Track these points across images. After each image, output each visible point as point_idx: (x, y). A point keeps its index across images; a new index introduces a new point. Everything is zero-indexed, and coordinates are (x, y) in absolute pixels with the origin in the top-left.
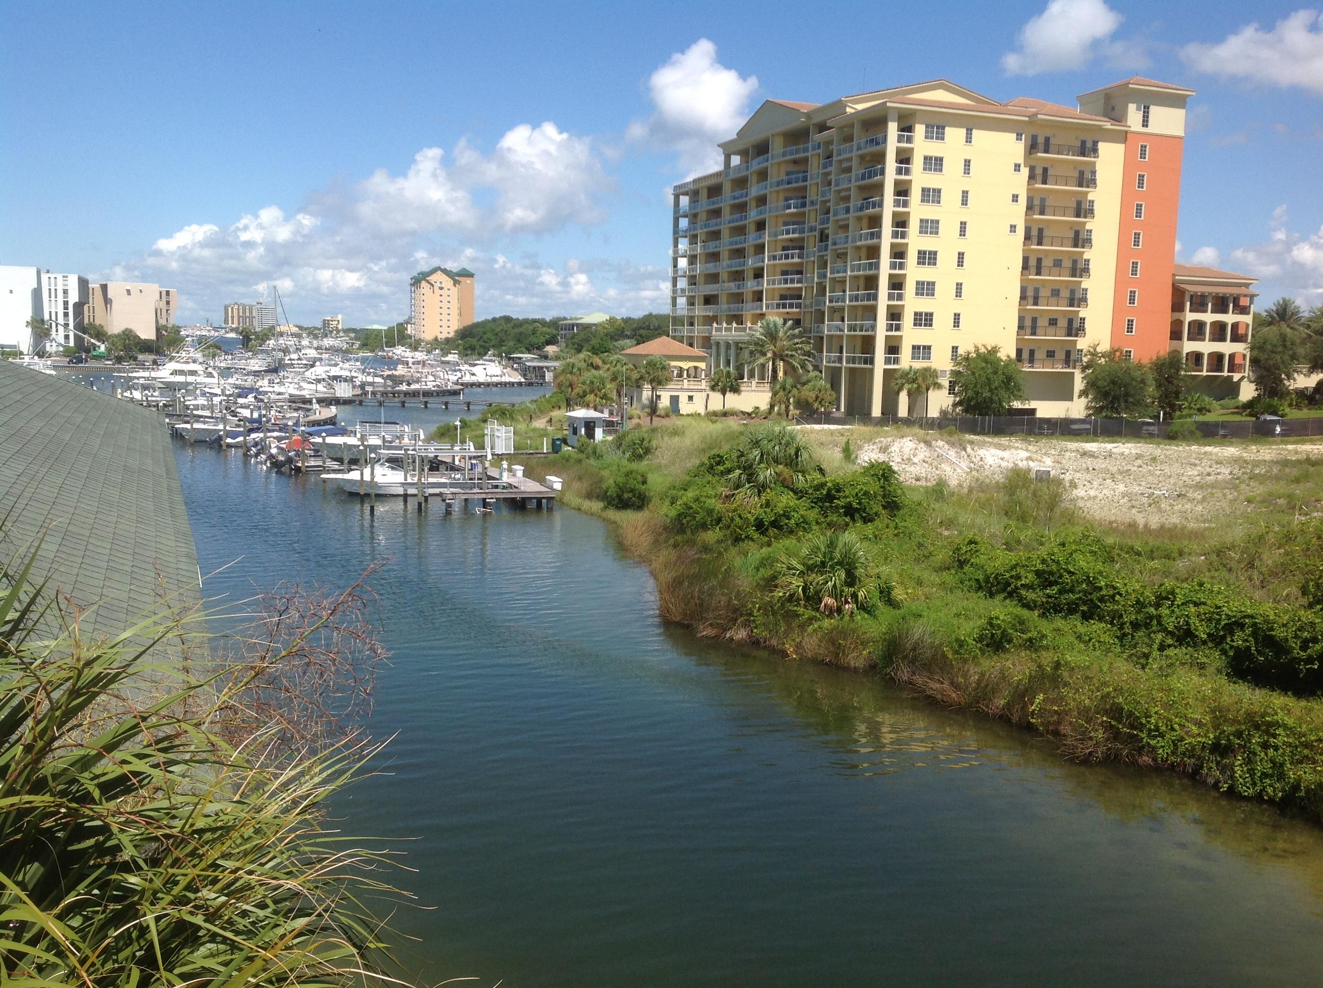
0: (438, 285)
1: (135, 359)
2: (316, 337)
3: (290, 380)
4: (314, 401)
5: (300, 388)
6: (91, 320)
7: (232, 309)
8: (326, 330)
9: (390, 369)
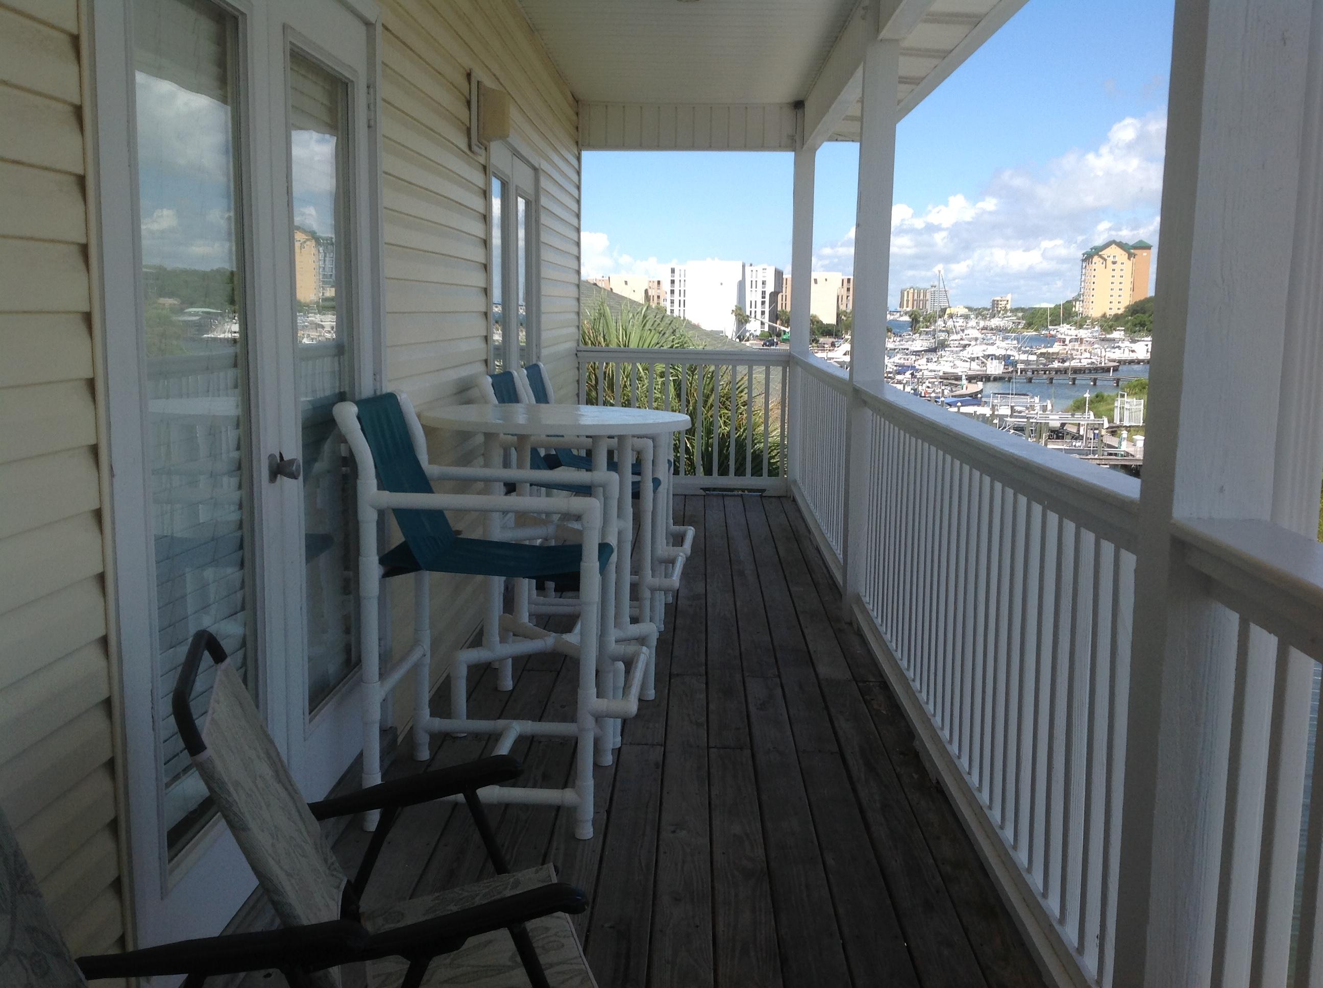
0: (1111, 259)
1: (817, 342)
2: (984, 318)
3: (945, 359)
4: (964, 377)
5: (954, 366)
6: (784, 308)
7: (908, 292)
8: (994, 310)
9: (1045, 347)
